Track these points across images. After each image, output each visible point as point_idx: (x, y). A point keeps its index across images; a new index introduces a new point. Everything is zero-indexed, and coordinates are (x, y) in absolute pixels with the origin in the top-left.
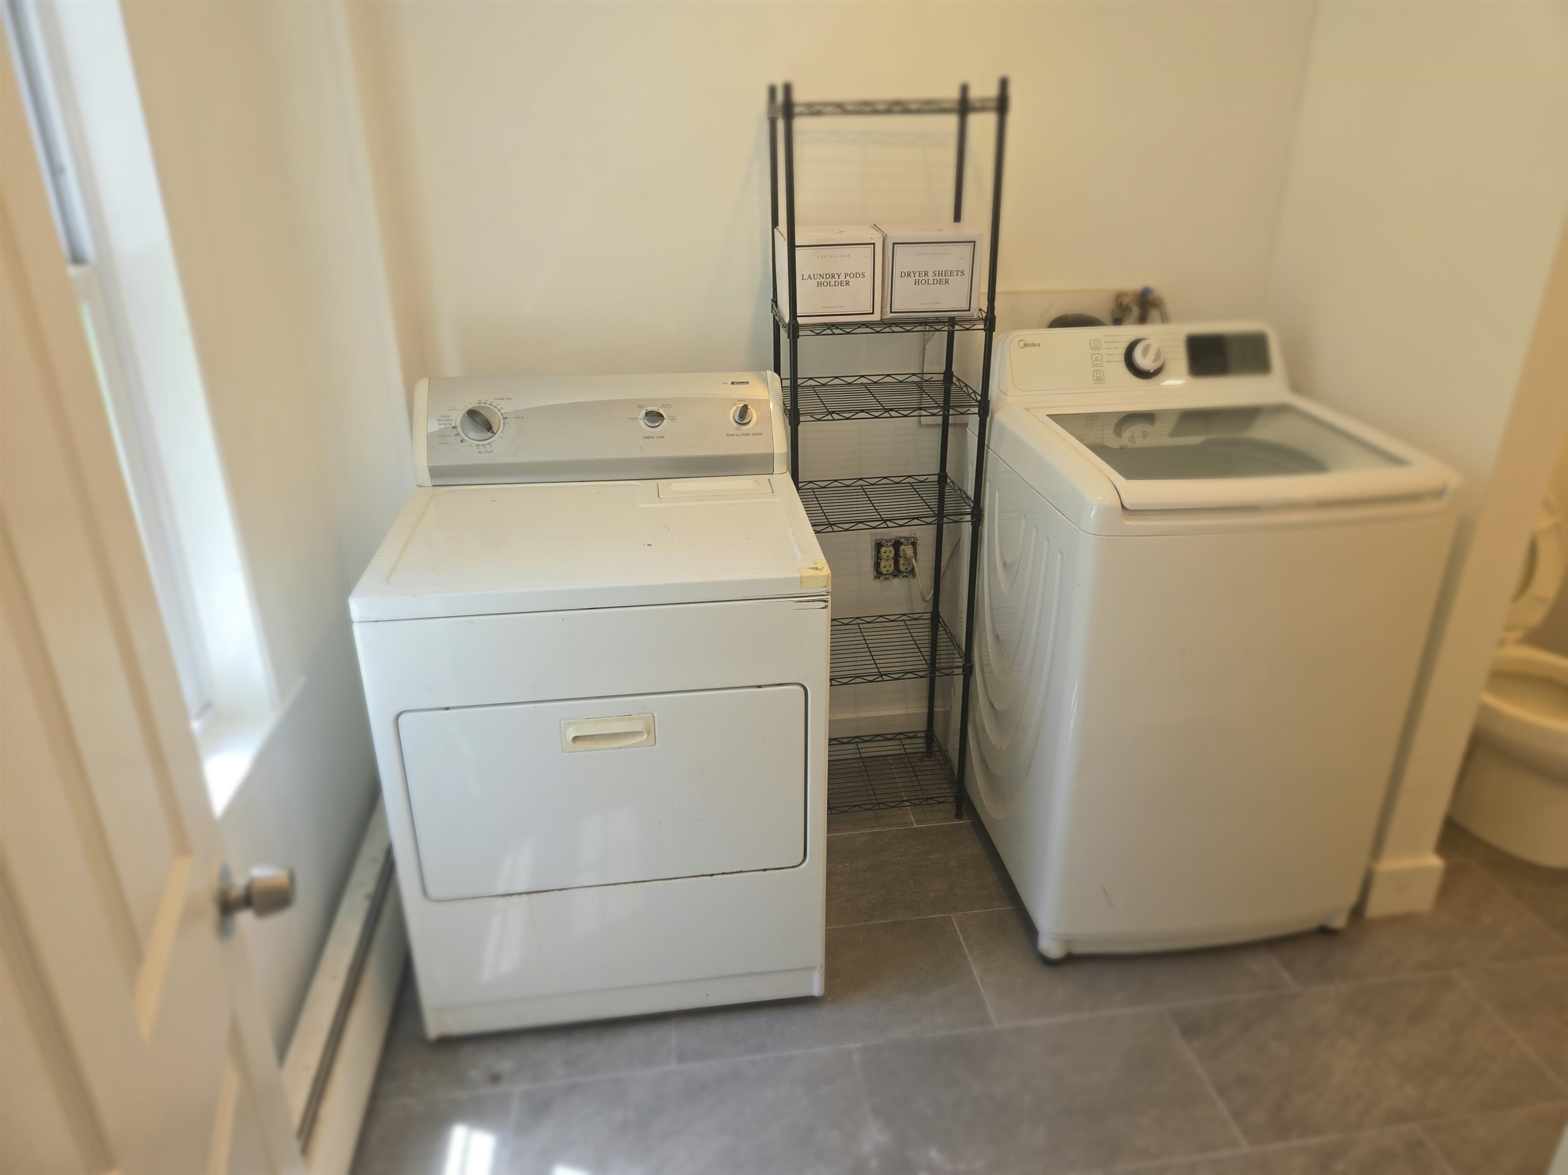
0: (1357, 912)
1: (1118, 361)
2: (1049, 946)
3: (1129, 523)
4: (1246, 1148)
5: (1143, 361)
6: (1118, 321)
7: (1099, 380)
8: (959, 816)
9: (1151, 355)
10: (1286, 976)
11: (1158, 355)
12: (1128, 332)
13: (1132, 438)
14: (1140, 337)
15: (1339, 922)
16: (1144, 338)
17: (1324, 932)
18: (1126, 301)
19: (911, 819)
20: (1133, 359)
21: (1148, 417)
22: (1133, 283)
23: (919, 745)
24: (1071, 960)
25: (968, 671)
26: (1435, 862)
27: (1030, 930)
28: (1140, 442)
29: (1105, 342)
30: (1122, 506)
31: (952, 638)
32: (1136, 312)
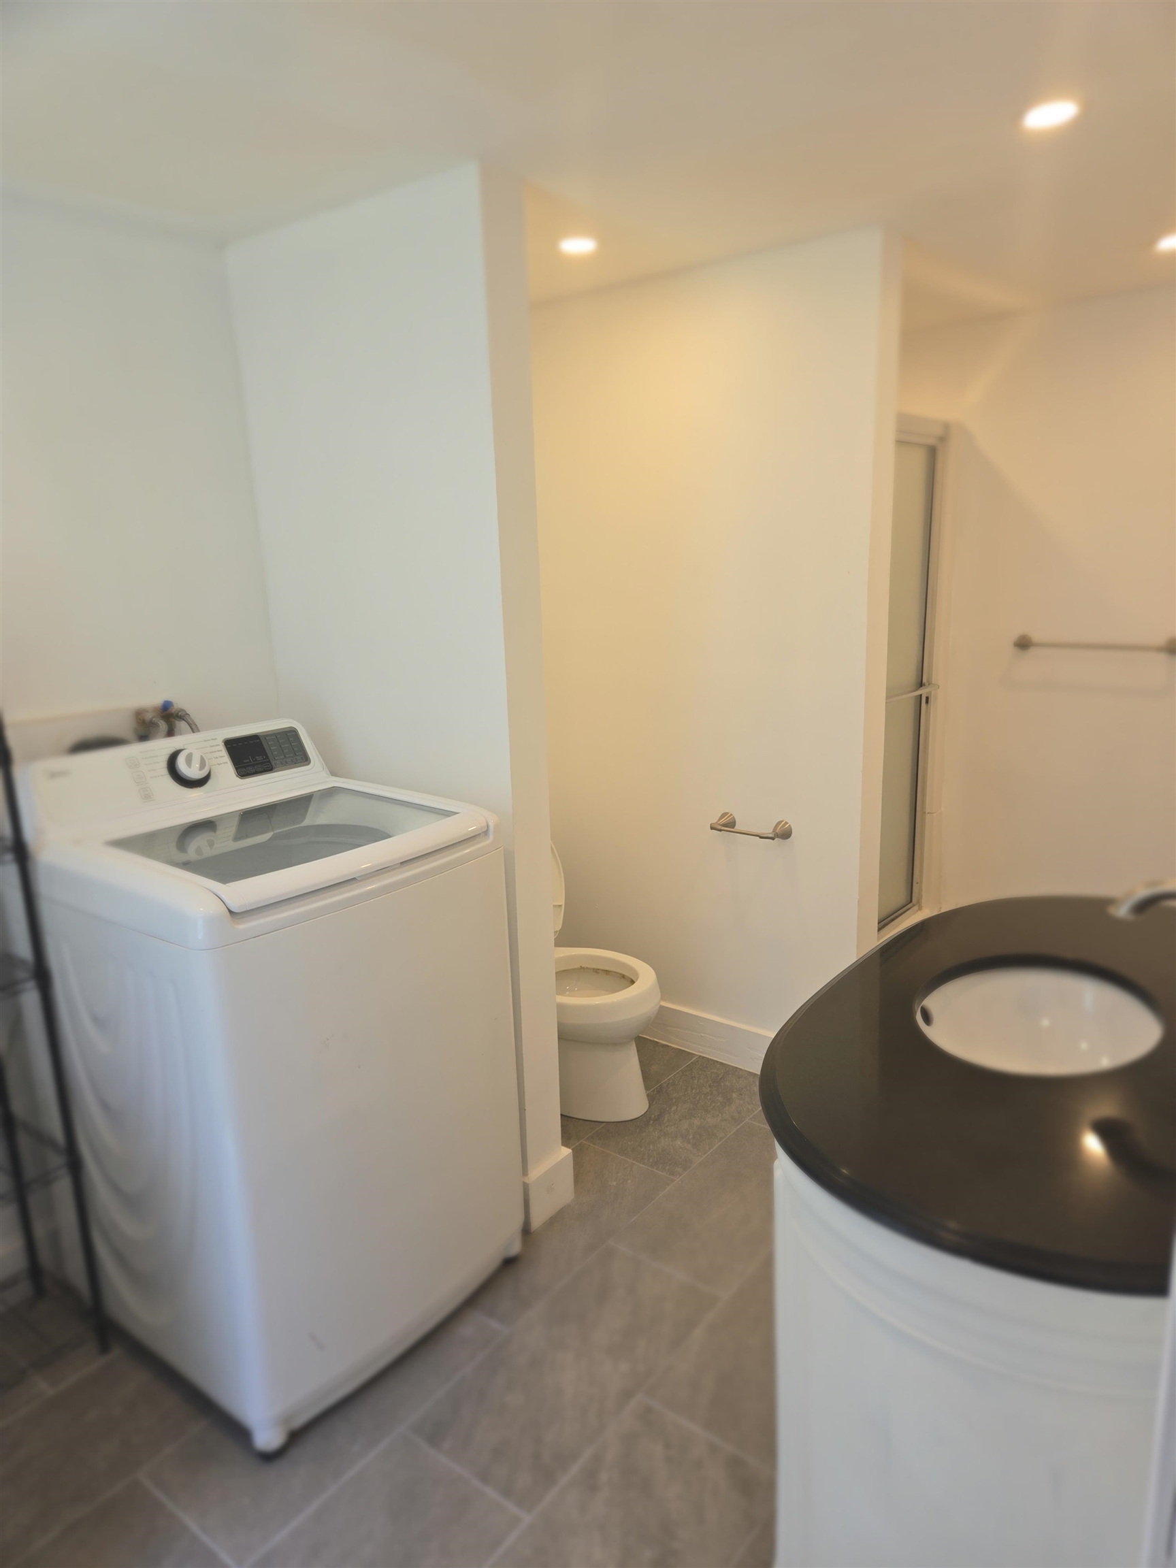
0: (526, 1231)
1: (162, 776)
2: (267, 1437)
3: (242, 927)
4: (527, 1519)
5: (191, 771)
6: (143, 737)
7: (147, 797)
8: (104, 1348)
9: (196, 764)
10: (494, 1324)
11: (203, 764)
12: (161, 747)
13: (199, 851)
14: (178, 749)
15: (516, 1248)
16: (183, 748)
17: (509, 1263)
18: (148, 717)
19: (43, 1387)
20: (177, 769)
21: (207, 825)
22: (152, 699)
23: (24, 1290)
24: (295, 1437)
25: (75, 1165)
26: (566, 1152)
27: (239, 1432)
28: (208, 852)
29: (143, 759)
30: (230, 911)
31: (42, 1138)
32: (163, 726)
